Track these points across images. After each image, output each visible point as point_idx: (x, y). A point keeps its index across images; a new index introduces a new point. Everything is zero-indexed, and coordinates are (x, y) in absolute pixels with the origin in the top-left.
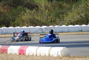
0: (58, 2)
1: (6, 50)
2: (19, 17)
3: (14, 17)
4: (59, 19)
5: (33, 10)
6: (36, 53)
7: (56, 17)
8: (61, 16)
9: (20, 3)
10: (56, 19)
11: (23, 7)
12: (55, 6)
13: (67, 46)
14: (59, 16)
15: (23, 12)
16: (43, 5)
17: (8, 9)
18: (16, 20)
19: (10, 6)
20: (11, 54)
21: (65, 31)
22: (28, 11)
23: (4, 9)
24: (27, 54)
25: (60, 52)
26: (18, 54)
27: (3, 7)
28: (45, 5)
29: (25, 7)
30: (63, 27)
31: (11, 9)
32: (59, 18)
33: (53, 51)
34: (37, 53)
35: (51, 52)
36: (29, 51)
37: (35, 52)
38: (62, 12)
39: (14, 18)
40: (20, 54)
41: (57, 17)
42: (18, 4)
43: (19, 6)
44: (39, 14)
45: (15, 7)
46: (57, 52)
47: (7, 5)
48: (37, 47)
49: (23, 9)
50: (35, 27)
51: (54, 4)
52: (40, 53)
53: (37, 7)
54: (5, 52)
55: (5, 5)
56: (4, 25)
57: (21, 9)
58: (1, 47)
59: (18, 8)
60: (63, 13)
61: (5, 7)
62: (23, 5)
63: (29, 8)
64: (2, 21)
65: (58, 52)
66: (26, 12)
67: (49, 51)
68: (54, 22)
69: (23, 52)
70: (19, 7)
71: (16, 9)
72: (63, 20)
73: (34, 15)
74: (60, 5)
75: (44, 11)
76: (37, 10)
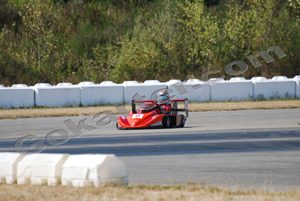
0: (86, 2)
4: (91, 60)
5: (1, 31)
6: (15, 176)
7: (81, 53)
8: (96, 49)
10: (83, 59)
12: (78, 17)
13: (118, 152)
14: (90, 51)
16: (35, 12)
21: (112, 102)
25: (96, 171)
28: (42, 15)
30: (103, 87)
32: (91, 56)
33: (71, 167)
34: (18, 174)
37: (10, 172)
38: (100, 39)
41: (85, 55)
44: (22, 42)
46: (86, 171)
48: (17, 155)
50: (8, 88)
51: (73, 11)
52: (27, 173)
53: (18, 19)
60: (103, 42)
65: (89, 171)
67: (57, 166)
68: (76, 70)
72: (105, 66)
73: (6, 48)
74: (95, 13)
75: (42, 33)
76: (16, 30)
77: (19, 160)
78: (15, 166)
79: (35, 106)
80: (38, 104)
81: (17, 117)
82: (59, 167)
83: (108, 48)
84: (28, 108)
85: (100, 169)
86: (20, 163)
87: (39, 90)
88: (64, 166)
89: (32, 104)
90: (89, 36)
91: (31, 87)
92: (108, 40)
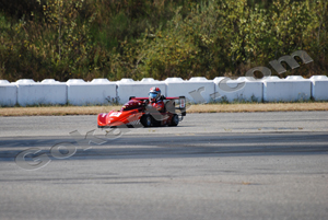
90: (120, 28)
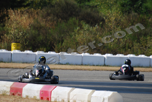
0: (139, 14)
1: (21, 90)
2: (71, 36)
3: (62, 35)
4: (139, 44)
5: (95, 27)
7: (134, 40)
8: (142, 38)
9: (74, 13)
10: (134, 43)
11: (78, 20)
12: (134, 21)
14: (139, 39)
15: (78, 28)
16: (112, 18)
17: (54, 21)
18: (65, 41)
19: (57, 16)
20: (27, 97)
22: (86, 26)
23: (46, 21)
24: (53, 100)
25: (107, 99)
26: (38, 97)
27: (44, 18)
28: (115, 19)
29: (82, 20)
31: (57, 22)
32: (139, 41)
33: (96, 97)
34: (70, 98)
35: (92, 98)
36: (57, 94)
37: (67, 97)
38: (144, 33)
39: (62, 37)
40: (42, 98)
41: (136, 41)
42: (71, 15)
43: (73, 17)
44: (104, 32)
45: (66, 19)
46: (103, 99)
47: (52, 15)
48: (71, 88)
49: (79, 23)
50: (92, 55)
51: (131, 19)
52: (75, 98)
53: (103, 21)
54: (19, 93)
55: (48, 15)
56: (45, 49)
57: (75, 24)
58: (13, 84)
59: (70, 20)
60: (145, 35)
61: (49, 18)
62: (79, 16)
63: (88, 22)
64: (42, 41)
65: (104, 99)
66: (83, 28)
67: (88, 96)
68: (130, 48)
69: (47, 95)
70: (72, 20)
71: (67, 23)
72: (146, 47)
73: (96, 35)
74: (143, 20)
75: (114, 28)
76: (102, 26)
77: (71, 91)
78: (69, 94)
79: (105, 65)
80: (106, 64)
81: (93, 70)
82: (90, 96)
83: (148, 38)
84: (101, 66)
85: (109, 98)
86: (71, 93)
87: (107, 57)
88: (92, 95)
89: (103, 64)
91: (103, 56)
92: (148, 34)
